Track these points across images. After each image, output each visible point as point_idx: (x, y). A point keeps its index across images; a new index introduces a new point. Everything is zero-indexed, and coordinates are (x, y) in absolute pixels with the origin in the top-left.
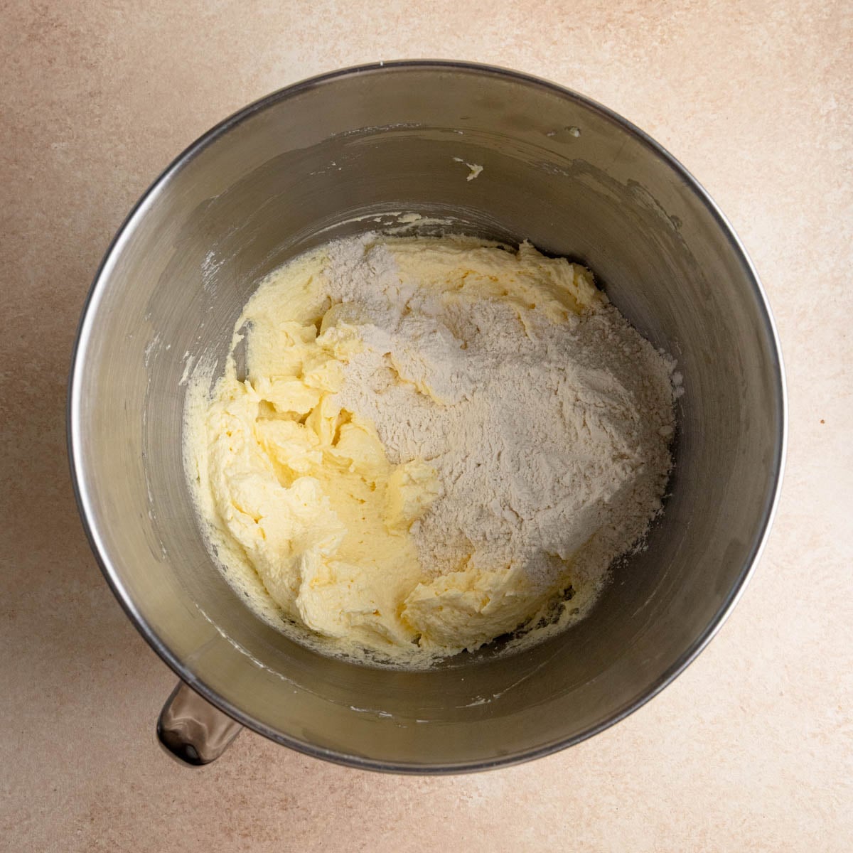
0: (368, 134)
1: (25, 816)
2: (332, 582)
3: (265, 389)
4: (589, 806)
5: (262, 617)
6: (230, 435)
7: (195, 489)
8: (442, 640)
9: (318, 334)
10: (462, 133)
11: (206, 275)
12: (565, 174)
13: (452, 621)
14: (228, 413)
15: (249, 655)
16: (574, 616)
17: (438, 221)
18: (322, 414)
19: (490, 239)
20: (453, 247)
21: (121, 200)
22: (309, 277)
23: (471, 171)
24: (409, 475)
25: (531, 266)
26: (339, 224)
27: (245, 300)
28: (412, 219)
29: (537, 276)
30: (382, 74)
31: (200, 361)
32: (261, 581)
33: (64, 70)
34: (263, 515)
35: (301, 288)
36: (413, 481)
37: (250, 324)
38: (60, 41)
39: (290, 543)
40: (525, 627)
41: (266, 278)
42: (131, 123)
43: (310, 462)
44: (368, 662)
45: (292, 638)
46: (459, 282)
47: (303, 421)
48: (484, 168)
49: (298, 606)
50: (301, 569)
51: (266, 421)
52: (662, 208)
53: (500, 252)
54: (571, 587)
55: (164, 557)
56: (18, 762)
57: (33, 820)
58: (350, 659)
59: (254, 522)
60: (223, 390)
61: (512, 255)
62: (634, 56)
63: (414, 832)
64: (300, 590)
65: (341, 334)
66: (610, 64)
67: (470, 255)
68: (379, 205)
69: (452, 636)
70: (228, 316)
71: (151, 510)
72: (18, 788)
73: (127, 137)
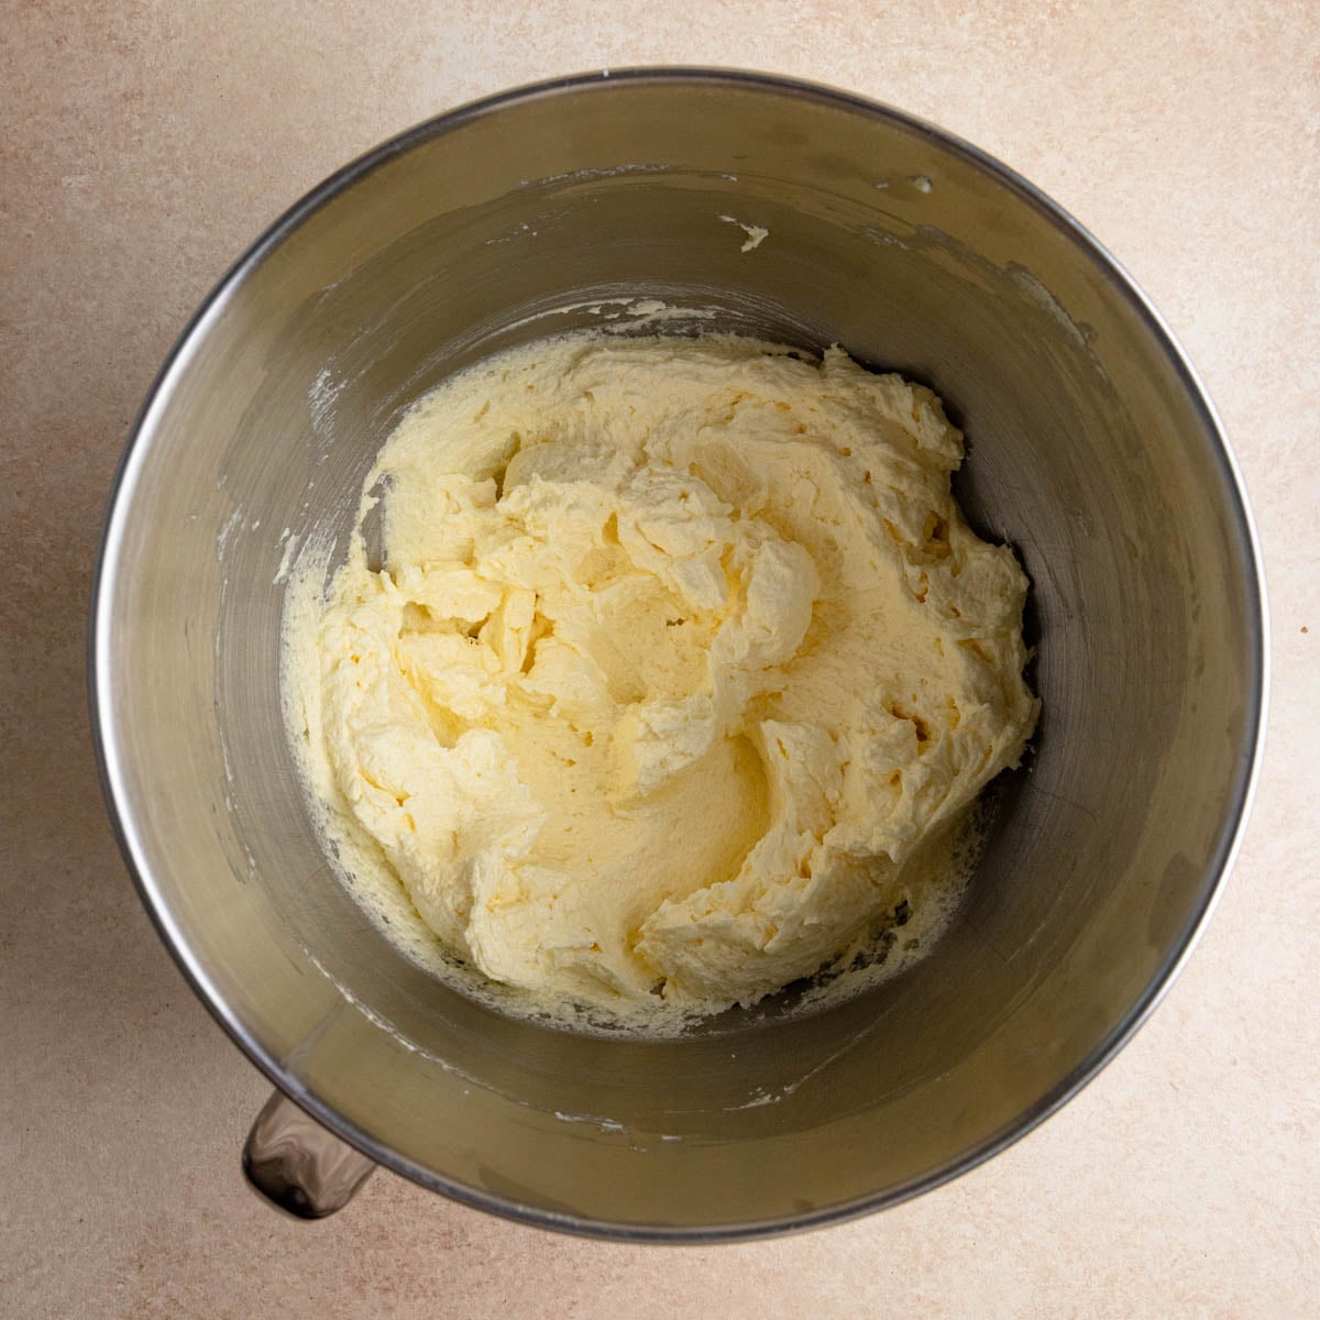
0: (582, 181)
1: (33, 1262)
2: (523, 898)
3: (414, 585)
4: (931, 1240)
5: (412, 956)
6: (357, 661)
7: (301, 750)
8: (699, 989)
9: (499, 495)
10: (735, 179)
11: (318, 407)
12: (903, 246)
13: (718, 962)
14: (352, 625)
15: (390, 1030)
16: (911, 952)
17: (693, 312)
18: (505, 620)
19: (776, 341)
20: (717, 354)
21: (178, 271)
22: (485, 402)
23: (747, 237)
24: (648, 725)
25: (843, 387)
26: (533, 318)
27: (382, 442)
28: (652, 309)
29: (854, 403)
30: (606, 89)
31: (307, 542)
32: (409, 897)
33: (82, 56)
34: (411, 793)
35: (472, 420)
36: (655, 735)
37: (389, 480)
38: (74, 8)
39: (455, 835)
40: (833, 967)
41: (414, 406)
42: (193, 143)
43: (486, 703)
44: (582, 1026)
45: (458, 991)
46: (727, 411)
47: (474, 633)
48: (769, 231)
49: (468, 942)
50: (472, 882)
51: (415, 635)
52: (1064, 310)
53: (793, 363)
54: (906, 903)
55: (252, 873)
56: (21, 1176)
57: (47, 1268)
58: (552, 1022)
59: (397, 803)
60: (346, 587)
61: (813, 369)
62: (1008, 38)
63: (653, 1282)
64: (472, 916)
65: (536, 496)
66: (970, 50)
67: (745, 369)
68: (597, 287)
69: (716, 983)
70: (353, 468)
71: (230, 796)
72: (21, 1218)
73: (185, 168)
